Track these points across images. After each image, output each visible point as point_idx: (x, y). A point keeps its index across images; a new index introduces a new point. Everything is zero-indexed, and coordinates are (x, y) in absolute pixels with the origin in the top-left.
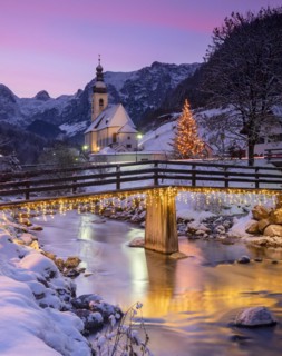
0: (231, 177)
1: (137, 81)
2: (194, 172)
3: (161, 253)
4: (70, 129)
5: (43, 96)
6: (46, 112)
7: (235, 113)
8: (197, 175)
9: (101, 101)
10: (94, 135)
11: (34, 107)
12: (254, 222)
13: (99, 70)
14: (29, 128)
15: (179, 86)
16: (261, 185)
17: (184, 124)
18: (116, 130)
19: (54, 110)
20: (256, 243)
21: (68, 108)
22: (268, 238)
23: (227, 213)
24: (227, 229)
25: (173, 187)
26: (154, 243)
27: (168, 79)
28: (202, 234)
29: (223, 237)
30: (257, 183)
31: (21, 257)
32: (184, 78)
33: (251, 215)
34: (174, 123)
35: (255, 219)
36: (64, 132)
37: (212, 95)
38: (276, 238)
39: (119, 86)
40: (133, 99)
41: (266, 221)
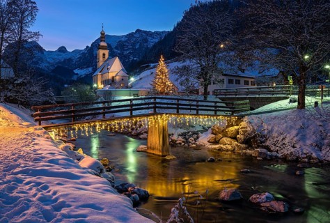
0: (200, 108)
1: (126, 41)
2: (178, 105)
3: (159, 155)
4: (81, 72)
5: (62, 50)
6: (65, 61)
7: (196, 66)
8: (180, 107)
9: (104, 54)
10: (99, 77)
11: (56, 57)
12: (213, 136)
13: (103, 34)
14: (53, 71)
15: (154, 46)
16: (218, 113)
17: (160, 71)
18: (114, 74)
19: (70, 60)
20: (215, 149)
21: (80, 58)
22: (222, 146)
23: (194, 130)
24: (195, 140)
25: (167, 114)
26: (154, 149)
27: (146, 41)
28: (180, 143)
29: (194, 145)
30: (216, 111)
31: (79, 160)
32: (157, 41)
33: (210, 131)
34: (152, 70)
35: (213, 133)
36: (77, 74)
37: (182, 54)
38: (227, 146)
39: (114, 45)
40: (123, 54)
41: (220, 135)
